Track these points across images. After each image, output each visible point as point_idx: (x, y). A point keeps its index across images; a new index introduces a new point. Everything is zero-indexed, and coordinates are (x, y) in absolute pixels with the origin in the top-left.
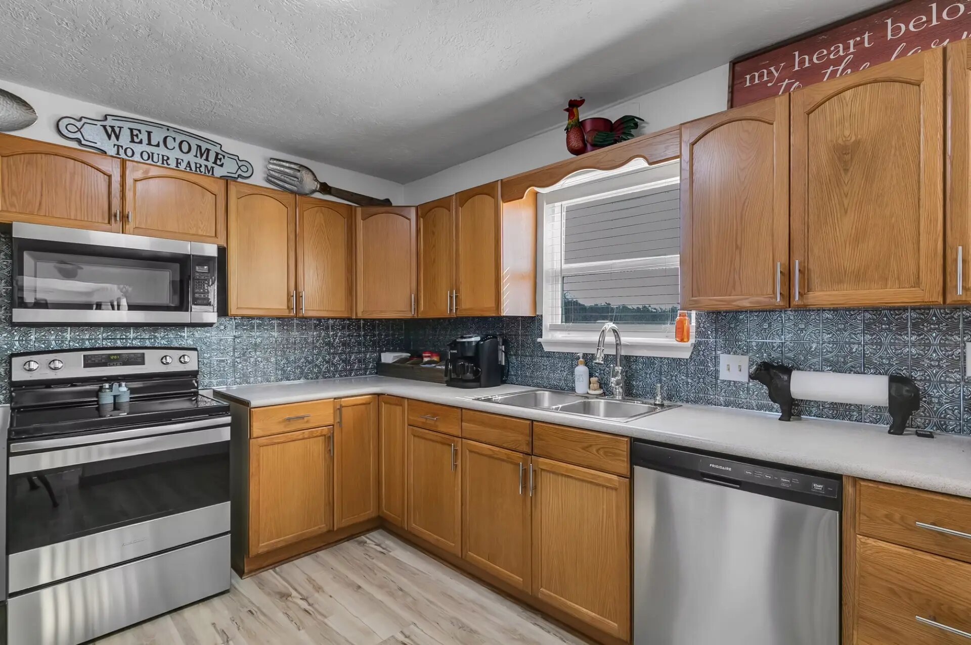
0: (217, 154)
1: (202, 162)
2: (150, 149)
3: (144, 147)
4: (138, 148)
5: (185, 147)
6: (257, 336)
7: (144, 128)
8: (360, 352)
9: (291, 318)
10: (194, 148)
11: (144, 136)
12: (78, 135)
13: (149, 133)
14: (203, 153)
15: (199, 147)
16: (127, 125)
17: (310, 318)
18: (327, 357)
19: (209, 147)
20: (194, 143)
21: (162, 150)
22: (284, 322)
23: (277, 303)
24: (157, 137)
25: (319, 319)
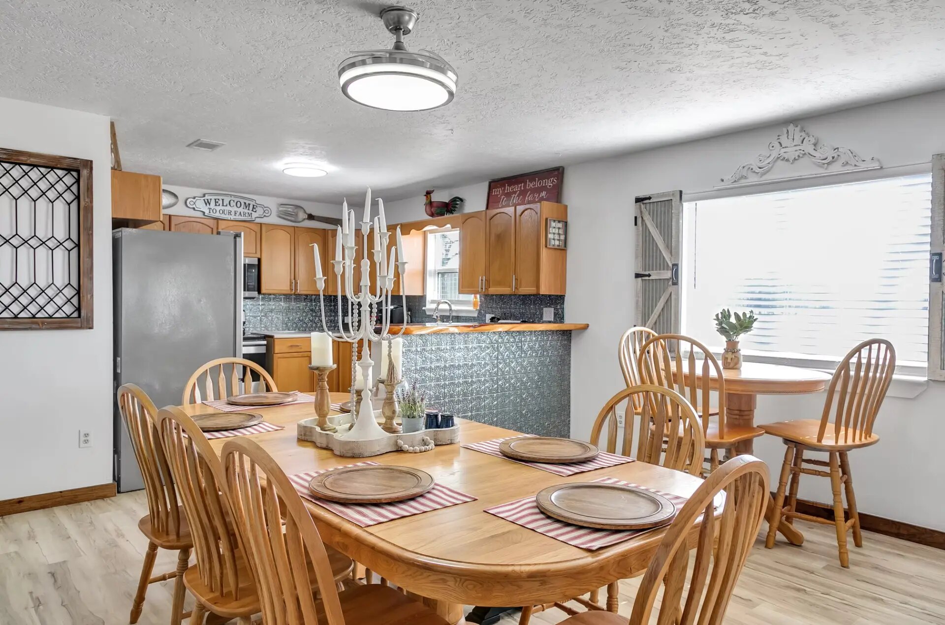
0: (254, 206)
1: (246, 211)
2: (223, 208)
3: (221, 207)
4: (218, 208)
5: (239, 204)
6: (272, 304)
7: (220, 198)
8: (331, 316)
9: (291, 295)
10: (243, 204)
11: (220, 202)
12: (194, 206)
13: (223, 200)
14: (247, 206)
15: (245, 203)
16: (213, 198)
17: (302, 295)
18: (311, 318)
19: (250, 202)
20: (242, 201)
21: (228, 208)
22: (287, 297)
23: (284, 286)
24: (226, 202)
25: (307, 295)
